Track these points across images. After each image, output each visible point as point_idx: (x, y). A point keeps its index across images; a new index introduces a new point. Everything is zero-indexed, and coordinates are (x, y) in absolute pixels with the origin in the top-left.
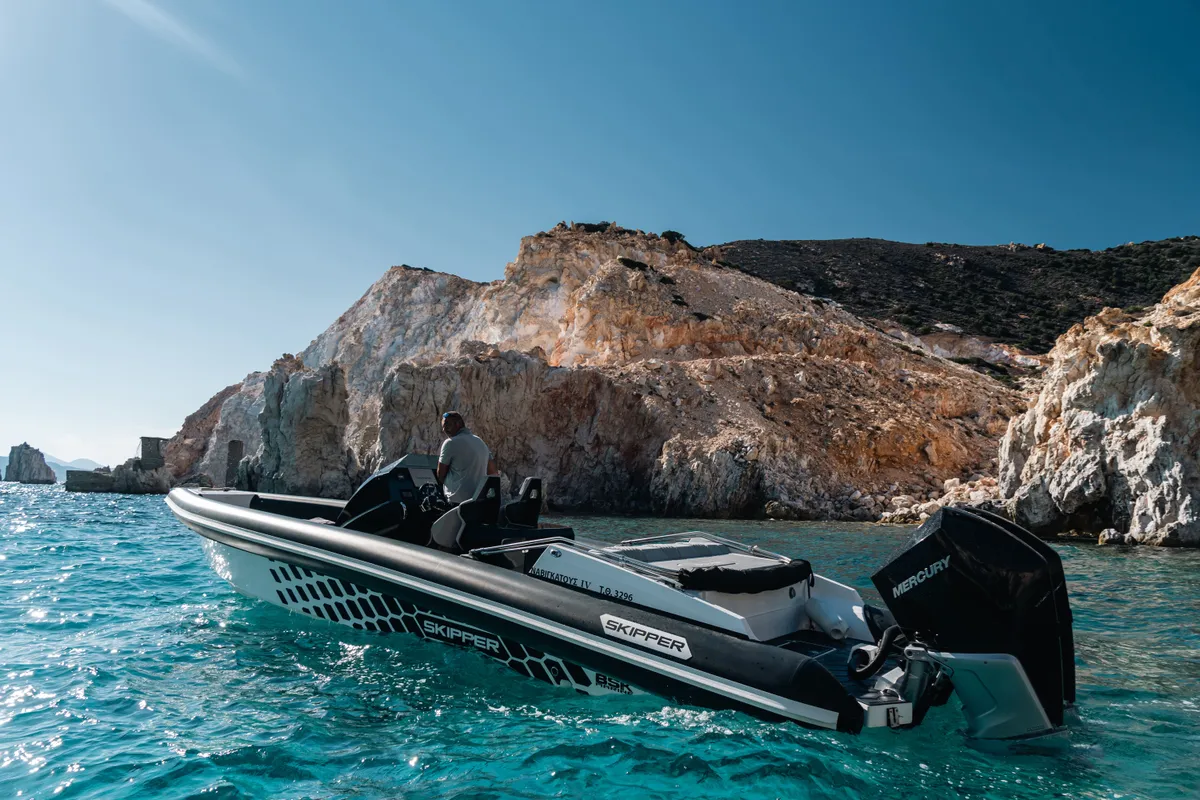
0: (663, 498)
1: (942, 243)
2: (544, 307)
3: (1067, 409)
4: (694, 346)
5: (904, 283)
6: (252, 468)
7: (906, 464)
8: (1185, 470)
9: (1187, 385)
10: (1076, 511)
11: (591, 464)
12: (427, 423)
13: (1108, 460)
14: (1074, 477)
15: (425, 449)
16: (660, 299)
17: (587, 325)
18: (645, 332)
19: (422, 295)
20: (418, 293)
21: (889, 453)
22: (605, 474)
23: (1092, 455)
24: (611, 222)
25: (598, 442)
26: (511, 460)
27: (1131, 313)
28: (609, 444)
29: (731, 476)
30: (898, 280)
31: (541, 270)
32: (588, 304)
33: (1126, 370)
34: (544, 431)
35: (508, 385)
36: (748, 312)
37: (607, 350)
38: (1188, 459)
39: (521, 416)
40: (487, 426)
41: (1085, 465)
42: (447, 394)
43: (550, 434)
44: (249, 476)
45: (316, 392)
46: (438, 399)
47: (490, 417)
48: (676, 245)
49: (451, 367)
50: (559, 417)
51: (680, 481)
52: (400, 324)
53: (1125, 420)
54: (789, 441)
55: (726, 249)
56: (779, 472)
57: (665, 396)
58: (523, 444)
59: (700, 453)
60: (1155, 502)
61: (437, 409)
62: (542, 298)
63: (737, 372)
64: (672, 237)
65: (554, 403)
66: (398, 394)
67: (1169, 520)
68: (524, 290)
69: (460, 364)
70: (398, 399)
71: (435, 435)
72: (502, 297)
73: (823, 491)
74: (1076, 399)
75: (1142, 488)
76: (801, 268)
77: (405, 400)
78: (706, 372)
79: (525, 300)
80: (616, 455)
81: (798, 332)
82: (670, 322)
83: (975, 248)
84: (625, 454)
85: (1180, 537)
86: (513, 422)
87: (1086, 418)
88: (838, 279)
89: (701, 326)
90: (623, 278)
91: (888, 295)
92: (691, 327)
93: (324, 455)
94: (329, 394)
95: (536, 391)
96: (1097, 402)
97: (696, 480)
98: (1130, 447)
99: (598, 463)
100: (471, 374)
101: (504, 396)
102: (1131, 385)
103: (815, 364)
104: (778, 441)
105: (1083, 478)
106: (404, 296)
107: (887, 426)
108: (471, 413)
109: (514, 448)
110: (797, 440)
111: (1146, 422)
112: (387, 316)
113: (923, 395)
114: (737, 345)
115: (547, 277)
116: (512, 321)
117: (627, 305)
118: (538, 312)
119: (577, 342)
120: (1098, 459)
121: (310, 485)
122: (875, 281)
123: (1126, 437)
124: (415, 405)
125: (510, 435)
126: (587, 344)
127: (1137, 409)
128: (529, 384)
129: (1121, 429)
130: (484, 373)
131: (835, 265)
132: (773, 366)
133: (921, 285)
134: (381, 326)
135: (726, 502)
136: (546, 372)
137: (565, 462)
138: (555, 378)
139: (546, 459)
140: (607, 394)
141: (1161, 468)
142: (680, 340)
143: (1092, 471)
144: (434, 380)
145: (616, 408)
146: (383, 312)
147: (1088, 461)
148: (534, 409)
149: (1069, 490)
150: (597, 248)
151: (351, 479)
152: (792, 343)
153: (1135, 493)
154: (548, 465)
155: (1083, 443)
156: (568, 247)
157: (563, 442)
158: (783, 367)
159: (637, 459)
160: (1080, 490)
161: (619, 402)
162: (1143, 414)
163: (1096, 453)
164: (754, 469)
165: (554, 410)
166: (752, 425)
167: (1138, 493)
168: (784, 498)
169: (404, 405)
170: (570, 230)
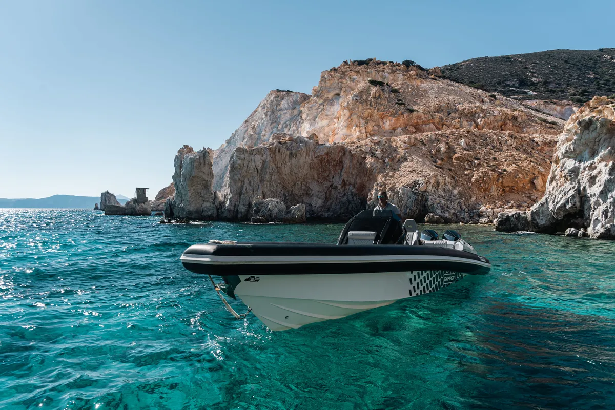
1: (610, 48)
2: (332, 110)
3: (562, 159)
4: (406, 127)
5: (579, 76)
6: (171, 202)
7: (522, 190)
10: (564, 217)
11: (341, 195)
12: (252, 177)
13: (581, 188)
14: (561, 198)
15: (251, 190)
16: (389, 102)
17: (348, 119)
18: (379, 122)
19: (286, 105)
20: (284, 104)
21: (511, 184)
22: (349, 201)
23: (573, 186)
24: (373, 58)
25: (344, 184)
26: (300, 194)
27: (613, 98)
28: (350, 184)
29: (410, 200)
30: (575, 75)
31: (331, 89)
32: (348, 107)
33: (594, 134)
34: (316, 178)
35: (296, 155)
36: (441, 106)
37: (358, 132)
39: (304, 171)
40: (285, 177)
41: (568, 191)
42: (262, 162)
43: (320, 180)
44: (170, 206)
45: (195, 164)
46: (257, 164)
47: (287, 173)
48: (410, 68)
49: (265, 148)
50: (324, 171)
52: (275, 122)
53: (592, 164)
54: (447, 180)
55: (464, 65)
56: (439, 197)
57: (380, 157)
58: (306, 186)
59: (393, 188)
60: (603, 212)
61: (257, 170)
62: (331, 105)
63: (424, 141)
64: (408, 64)
65: (321, 163)
67: (609, 222)
68: (321, 101)
69: (270, 145)
70: (237, 165)
71: (256, 182)
72: (310, 106)
73: (464, 207)
74: (565, 153)
75: (597, 204)
76: (511, 72)
77: (240, 166)
78: (405, 143)
79: (322, 107)
80: (353, 190)
82: (393, 115)
84: (358, 190)
85: (612, 232)
86: (300, 174)
87: (571, 164)
88: (535, 77)
89: (411, 116)
90: (368, 91)
91: (568, 85)
92: (405, 116)
93: (202, 195)
94: (202, 165)
95: (312, 157)
96: (578, 154)
98: (592, 180)
99: (345, 195)
100: (275, 151)
101: (294, 161)
102: (597, 143)
103: (474, 134)
104: (441, 180)
105: (566, 199)
106: (277, 106)
107: (510, 169)
108: (276, 171)
109: (301, 188)
110: (454, 179)
111: (601, 166)
112: (268, 118)
113: (546, 148)
114: (431, 125)
115: (334, 93)
116: (314, 119)
117: (369, 107)
118: (328, 113)
119: (342, 129)
120: (576, 187)
121: (196, 210)
122: (559, 77)
123: (591, 175)
124: (245, 168)
125: (299, 181)
126: (347, 130)
127: (599, 157)
128: (308, 154)
129: (589, 170)
130: (283, 150)
131: (533, 69)
132: (448, 137)
133: (592, 77)
134: (266, 123)
136: (317, 147)
137: (328, 194)
138: (322, 150)
139: (318, 193)
140: (349, 157)
141: (608, 192)
142: (398, 124)
143: (571, 194)
144: (255, 155)
145: (353, 165)
146: (266, 115)
147: (571, 189)
148: (311, 167)
149: (558, 205)
150: (362, 74)
151: (216, 207)
152: (466, 123)
153: (594, 206)
154: (319, 196)
155: (569, 178)
156: (345, 75)
157: (327, 184)
158: (453, 137)
159: (363, 192)
160: (564, 205)
161: (355, 162)
162: (602, 160)
163: (576, 184)
164: (423, 196)
165: (322, 168)
166: (426, 172)
167: (596, 207)
168: (438, 211)
169: (240, 168)
170: (349, 65)
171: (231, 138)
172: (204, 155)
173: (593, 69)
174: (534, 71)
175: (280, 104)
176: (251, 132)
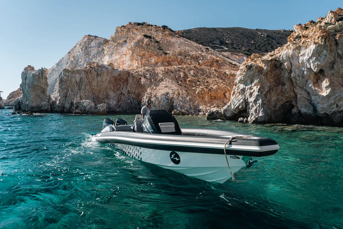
1: (261, 29)
2: (122, 50)
3: (238, 84)
4: (163, 63)
5: (247, 42)
6: (19, 101)
7: (220, 98)
8: (263, 101)
9: (268, 77)
10: (238, 113)
11: (127, 99)
12: (74, 87)
13: (246, 98)
14: (237, 103)
15: (73, 95)
16: (154, 48)
17: (131, 56)
18: (148, 59)
19: (94, 45)
20: (93, 44)
21: (214, 95)
22: (131, 102)
23: (242, 97)
24: (146, 22)
25: (129, 92)
26: (103, 98)
27: (261, 55)
28: (132, 93)
29: (164, 102)
30: (245, 41)
31: (121, 38)
32: (131, 49)
33: (252, 72)
34: (113, 89)
35: (101, 75)
36: (181, 52)
37: (137, 64)
38: (264, 98)
39: (106, 85)
40: (94, 88)
42: (80, 78)
43: (115, 90)
44: (19, 103)
45: (36, 78)
46: (77, 79)
47: (95, 85)
48: (166, 30)
49: (82, 70)
50: (117, 85)
52: (87, 54)
53: (251, 87)
54: (184, 92)
55: (193, 30)
56: (179, 101)
57: (149, 79)
58: (106, 93)
59: (156, 96)
60: (255, 110)
61: (77, 83)
62: (122, 47)
63: (173, 71)
64: (165, 27)
65: (116, 80)
66: (63, 78)
67: (257, 115)
68: (116, 44)
69: (85, 68)
70: (64, 79)
71: (76, 90)
72: (109, 46)
73: (192, 107)
74: (240, 81)
75: (253, 106)
76: (216, 37)
77: (66, 80)
78: (162, 71)
79: (116, 47)
80: (134, 96)
81: (196, 59)
82: (156, 55)
83: (271, 31)
84: (136, 96)
85: (258, 120)
86: (103, 86)
87: (242, 86)
88: (227, 40)
89: (166, 57)
90: (142, 41)
91: (242, 46)
92: (163, 57)
93: (41, 97)
94: (41, 78)
95: (110, 77)
96: (245, 82)
97: (153, 104)
98: (251, 94)
99: (129, 99)
100: (88, 72)
101: (99, 78)
102: (253, 77)
103: (198, 68)
104: (181, 92)
105: (239, 103)
106: (88, 45)
107: (214, 87)
108: (88, 84)
109: (104, 94)
110: (187, 91)
111: (255, 88)
112: (83, 52)
113: (231, 78)
114: (176, 62)
115: (123, 40)
116: (112, 54)
117: (143, 50)
118: (120, 51)
119: (128, 61)
120: (244, 98)
121: (37, 106)
122: (238, 41)
123: (250, 92)
124: (69, 81)
125: (102, 90)
126: (131, 62)
127: (254, 83)
128: (108, 75)
129: (250, 90)
130: (93, 71)
131: (227, 36)
132: (184, 69)
133: (253, 43)
134: (81, 55)
136: (113, 71)
137: (119, 98)
138: (116, 73)
139: (113, 97)
140: (131, 78)
141: (257, 100)
142: (159, 61)
143: (242, 101)
144: (75, 74)
145: (134, 82)
146: (82, 50)
147: (241, 99)
148: (109, 82)
149: (236, 106)
150: (139, 31)
151: (50, 104)
152: (194, 62)
153: (251, 107)
154: (114, 99)
155: (241, 93)
156: (130, 30)
157: (119, 92)
158: (187, 69)
159: (139, 98)
160: (238, 107)
161: (135, 80)
162: (255, 85)
163: (244, 96)
164: (171, 100)
165: (116, 83)
166: (173, 87)
168: (179, 109)
169: (66, 81)
170: (132, 25)
171: (59, 62)
172: (42, 72)
173: (253, 39)
174: (227, 37)
175: (90, 44)
176: (72, 59)
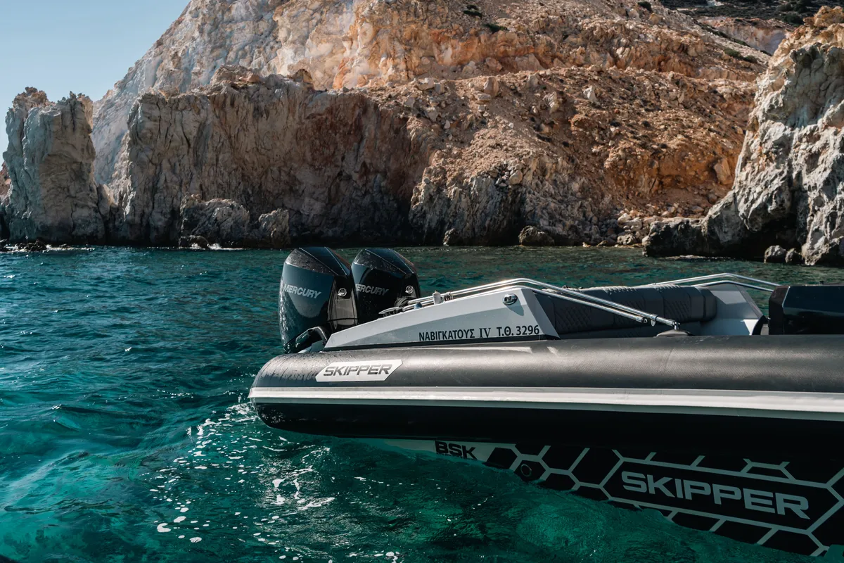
0: (422, 226)
2: (338, 23)
3: (763, 121)
4: (484, 61)
6: (3, 208)
7: (692, 184)
10: (764, 228)
11: (359, 193)
12: (178, 156)
13: (794, 175)
14: (759, 194)
15: (176, 183)
16: (451, 9)
17: (371, 42)
18: (431, 49)
19: (243, 12)
20: (238, 8)
21: (674, 173)
22: (374, 204)
23: (780, 170)
25: (365, 170)
26: (276, 192)
28: (377, 172)
29: (491, 202)
32: (371, 18)
33: (818, 77)
34: (309, 160)
35: (268, 113)
36: (550, 20)
37: (391, 69)
39: (285, 145)
40: (247, 157)
41: (772, 181)
42: (197, 124)
43: (317, 164)
45: (54, 128)
46: (187, 130)
47: (249, 148)
49: (203, 96)
50: (325, 145)
51: (438, 209)
52: (221, 47)
53: (812, 131)
54: (561, 163)
56: (545, 196)
57: (434, 118)
58: (289, 174)
59: (460, 179)
60: (827, 218)
61: (188, 141)
62: (336, 12)
63: (519, 89)
65: (319, 129)
66: (144, 127)
67: (836, 235)
69: (213, 91)
70: (144, 131)
71: (187, 167)
72: (294, 13)
73: (591, 214)
74: (769, 111)
75: (819, 202)
77: (152, 133)
78: (482, 91)
79: (318, 15)
80: (383, 183)
81: (604, 42)
82: (459, 36)
84: (391, 182)
85: (841, 252)
86: (276, 151)
87: (777, 130)
89: (493, 39)
92: (482, 40)
93: (72, 193)
94: (69, 130)
95: (300, 117)
96: (790, 113)
97: (452, 207)
98: (813, 160)
99: (367, 192)
100: (224, 102)
101: (263, 124)
102: (822, 93)
103: (610, 78)
104: (549, 164)
105: (768, 194)
106: (223, 13)
107: (673, 144)
108: (227, 144)
109: (279, 180)
110: (573, 161)
111: (828, 134)
112: (206, 38)
113: (737, 106)
114: (532, 58)
116: (303, 41)
117: (412, 18)
118: (331, 29)
119: (360, 62)
120: (785, 173)
121: (59, 224)
123: (810, 151)
124: (163, 137)
125: (274, 165)
126: (370, 64)
127: (824, 118)
128: (291, 111)
129: (808, 141)
130: (241, 100)
132: (562, 81)
134: (200, 48)
135: (485, 228)
136: (310, 96)
137: (333, 192)
138: (319, 103)
139: (312, 190)
140: (374, 118)
141: (837, 181)
142: (469, 55)
143: (777, 186)
144: (182, 111)
145: (382, 133)
146: (201, 32)
147: (776, 177)
148: (298, 137)
149: (755, 206)
151: (104, 217)
152: (595, 54)
153: (814, 208)
154: (315, 196)
155: (774, 157)
157: (330, 171)
158: (572, 82)
159: (403, 187)
160: (764, 206)
161: (385, 127)
162: (829, 124)
163: (784, 168)
164: (515, 193)
165: (320, 138)
166: (522, 147)
167: (816, 208)
168: (544, 223)
169: (151, 138)
171: (126, 77)
172: (73, 109)
175: (229, 10)
176: (171, 66)
